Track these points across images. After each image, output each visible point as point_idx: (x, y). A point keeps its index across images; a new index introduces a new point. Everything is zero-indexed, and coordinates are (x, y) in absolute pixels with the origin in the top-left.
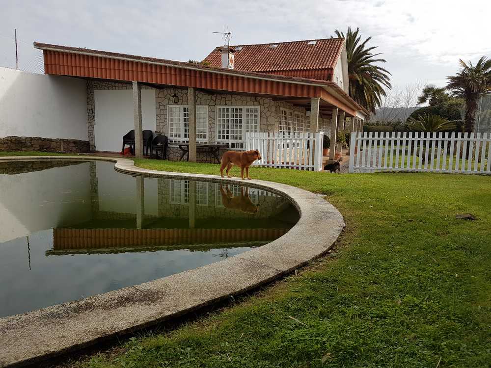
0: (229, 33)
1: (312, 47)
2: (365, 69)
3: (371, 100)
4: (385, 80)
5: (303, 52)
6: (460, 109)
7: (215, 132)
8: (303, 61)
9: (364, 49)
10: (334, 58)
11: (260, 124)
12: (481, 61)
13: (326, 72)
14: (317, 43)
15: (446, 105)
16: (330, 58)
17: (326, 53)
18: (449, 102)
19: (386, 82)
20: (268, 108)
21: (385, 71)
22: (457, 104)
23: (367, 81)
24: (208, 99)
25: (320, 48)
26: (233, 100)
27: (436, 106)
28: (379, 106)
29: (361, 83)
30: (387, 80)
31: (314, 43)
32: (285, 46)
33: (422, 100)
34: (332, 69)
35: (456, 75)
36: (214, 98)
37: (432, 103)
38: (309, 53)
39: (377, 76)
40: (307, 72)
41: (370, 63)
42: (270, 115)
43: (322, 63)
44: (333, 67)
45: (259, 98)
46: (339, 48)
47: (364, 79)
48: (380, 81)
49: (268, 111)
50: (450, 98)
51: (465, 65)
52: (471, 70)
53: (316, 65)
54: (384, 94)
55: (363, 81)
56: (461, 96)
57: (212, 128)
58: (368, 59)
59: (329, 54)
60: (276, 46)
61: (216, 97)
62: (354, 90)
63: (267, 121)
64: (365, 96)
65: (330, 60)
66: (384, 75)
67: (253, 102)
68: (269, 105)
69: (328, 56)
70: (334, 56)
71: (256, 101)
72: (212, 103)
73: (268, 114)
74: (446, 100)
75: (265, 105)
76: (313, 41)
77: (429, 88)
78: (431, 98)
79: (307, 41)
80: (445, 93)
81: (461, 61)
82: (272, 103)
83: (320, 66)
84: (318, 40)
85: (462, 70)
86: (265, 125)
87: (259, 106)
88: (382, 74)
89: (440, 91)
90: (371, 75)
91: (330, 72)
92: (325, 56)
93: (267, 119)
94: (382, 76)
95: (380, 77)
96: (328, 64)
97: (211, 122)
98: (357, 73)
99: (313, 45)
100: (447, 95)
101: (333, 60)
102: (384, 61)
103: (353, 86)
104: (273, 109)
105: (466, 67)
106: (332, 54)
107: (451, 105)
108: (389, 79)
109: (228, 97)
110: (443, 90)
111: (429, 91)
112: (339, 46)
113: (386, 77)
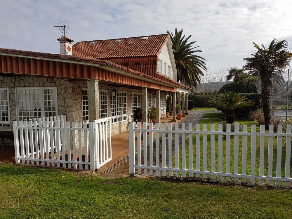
0: (65, 26)
1: (145, 41)
2: (188, 58)
3: (193, 79)
4: (202, 65)
5: (138, 44)
6: (255, 84)
7: (16, 114)
8: (136, 51)
9: (187, 43)
10: (159, 48)
11: (58, 106)
12: (272, 43)
13: (152, 58)
14: (149, 38)
15: (245, 81)
16: (156, 48)
17: (154, 44)
18: (247, 79)
19: (203, 66)
20: (64, 89)
21: (202, 58)
22: (253, 81)
23: (190, 66)
24: (8, 81)
25: (150, 41)
26: (31, 81)
27: (238, 82)
28: (199, 82)
29: (184, 67)
30: (204, 65)
31: (147, 38)
32: (126, 40)
33: (229, 77)
34: (156, 56)
35: (252, 57)
36: (13, 80)
37: (235, 80)
38: (141, 45)
39: (197, 62)
40: (138, 59)
41: (192, 54)
42: (67, 97)
43: (150, 52)
44: (157, 55)
45: (55, 79)
46: (164, 41)
47: (187, 64)
48: (199, 66)
49: (65, 92)
50: (248, 76)
51: (258, 48)
52: (265, 52)
53: (145, 53)
54: (202, 74)
55: (186, 66)
56: (255, 75)
57: (13, 110)
58: (190, 51)
59: (156, 45)
60: (119, 41)
61: (15, 79)
62: (180, 72)
63: (65, 103)
64: (188, 76)
65: (155, 50)
66: (202, 61)
67: (50, 83)
68: (66, 87)
69: (155, 47)
70: (159, 47)
71: (53, 82)
72: (12, 85)
73: (65, 95)
74: (245, 78)
75: (61, 86)
76: (146, 36)
77: (233, 70)
78: (234, 76)
79: (142, 37)
80: (244, 73)
81: (255, 44)
82: (68, 84)
83: (147, 54)
84: (150, 36)
85: (256, 52)
86: (62, 106)
87: (56, 87)
88: (200, 60)
89: (240, 71)
90: (193, 61)
91: (155, 58)
92: (153, 47)
93: (65, 101)
94: (200, 62)
95: (199, 63)
96: (154, 53)
97: (11, 104)
98: (182, 60)
99: (145, 39)
100: (245, 74)
101: (158, 50)
102: (201, 51)
103: (180, 70)
104: (70, 90)
105: (260, 50)
106: (158, 45)
107: (249, 81)
108: (205, 64)
109: (26, 79)
110: (242, 70)
111: (233, 71)
112: (164, 40)
113: (203, 62)
